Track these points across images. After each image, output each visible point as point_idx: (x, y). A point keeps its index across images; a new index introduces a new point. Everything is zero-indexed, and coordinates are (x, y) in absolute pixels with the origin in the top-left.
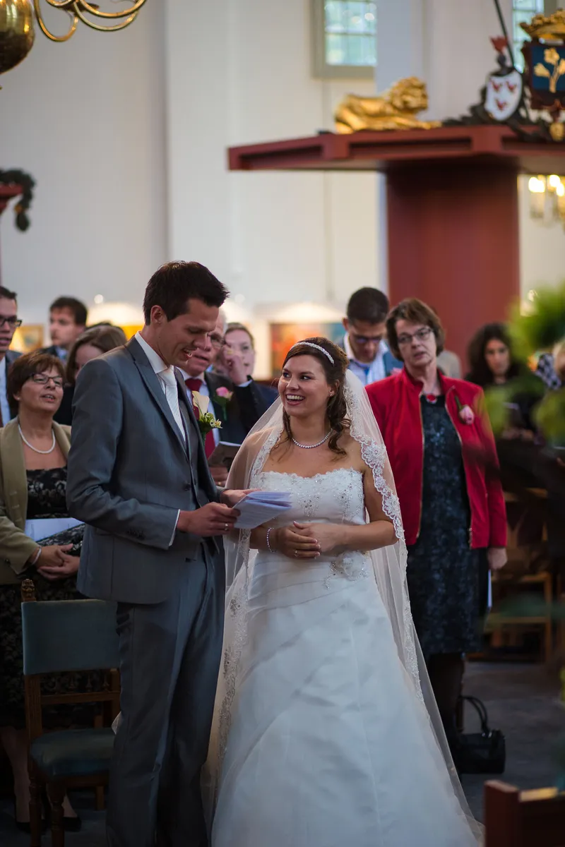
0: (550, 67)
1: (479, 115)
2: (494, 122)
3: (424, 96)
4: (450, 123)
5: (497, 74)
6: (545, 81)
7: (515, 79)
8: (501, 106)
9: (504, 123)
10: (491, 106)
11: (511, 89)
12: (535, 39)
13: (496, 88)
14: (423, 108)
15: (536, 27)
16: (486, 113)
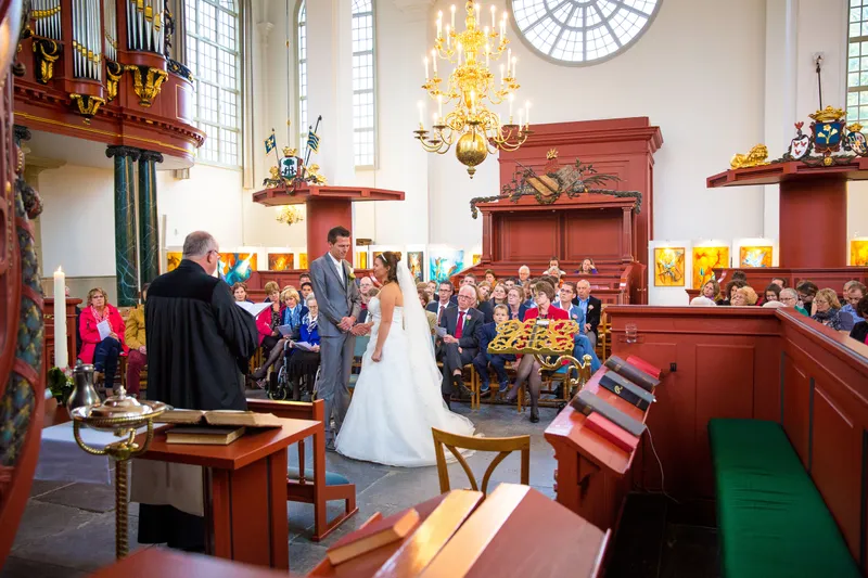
0: (826, 133)
1: (787, 158)
2: (793, 160)
3: (766, 152)
4: (774, 162)
5: (797, 139)
6: (824, 139)
7: (806, 140)
8: (798, 153)
9: (799, 160)
10: (793, 154)
11: (803, 145)
12: (818, 121)
13: (796, 145)
14: (765, 157)
15: (817, 116)
16: (789, 156)
